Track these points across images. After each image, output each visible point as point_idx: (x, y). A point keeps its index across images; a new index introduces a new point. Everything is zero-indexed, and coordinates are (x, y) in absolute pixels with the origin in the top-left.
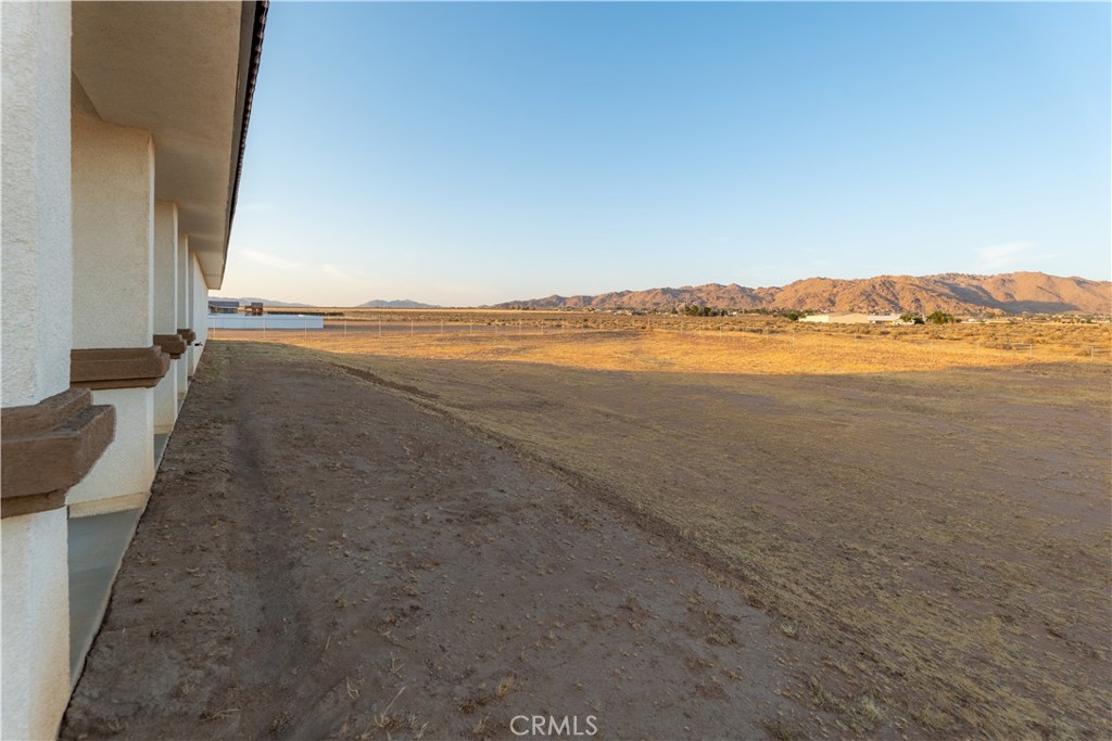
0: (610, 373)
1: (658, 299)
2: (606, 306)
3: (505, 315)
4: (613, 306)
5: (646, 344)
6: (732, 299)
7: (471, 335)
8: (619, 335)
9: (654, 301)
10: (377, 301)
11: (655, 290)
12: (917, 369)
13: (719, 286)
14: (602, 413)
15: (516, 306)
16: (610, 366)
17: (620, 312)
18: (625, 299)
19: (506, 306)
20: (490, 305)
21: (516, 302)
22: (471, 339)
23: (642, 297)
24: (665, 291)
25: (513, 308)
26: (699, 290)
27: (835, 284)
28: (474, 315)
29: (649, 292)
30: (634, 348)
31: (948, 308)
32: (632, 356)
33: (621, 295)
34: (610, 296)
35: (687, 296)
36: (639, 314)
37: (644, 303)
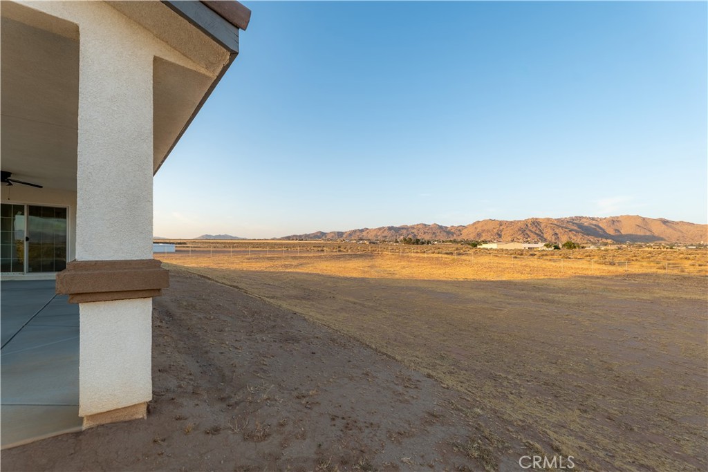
0: (355, 279)
1: (386, 233)
2: (353, 238)
3: (288, 244)
4: (357, 238)
5: (378, 262)
6: (434, 233)
7: (268, 256)
8: (361, 256)
9: (384, 235)
10: (207, 235)
11: (384, 228)
12: (552, 277)
13: (425, 225)
14: (351, 302)
15: (295, 238)
16: (355, 275)
17: (361, 242)
18: (364, 233)
19: (288, 238)
20: (278, 237)
21: (294, 236)
22: (268, 258)
23: (375, 232)
24: (390, 228)
25: (293, 240)
26: (413, 227)
27: (501, 223)
28: (268, 244)
29: (380, 229)
30: (370, 264)
31: (577, 239)
32: (369, 269)
33: (362, 231)
34: (355, 231)
35: (405, 231)
36: (374, 243)
37: (376, 236)
